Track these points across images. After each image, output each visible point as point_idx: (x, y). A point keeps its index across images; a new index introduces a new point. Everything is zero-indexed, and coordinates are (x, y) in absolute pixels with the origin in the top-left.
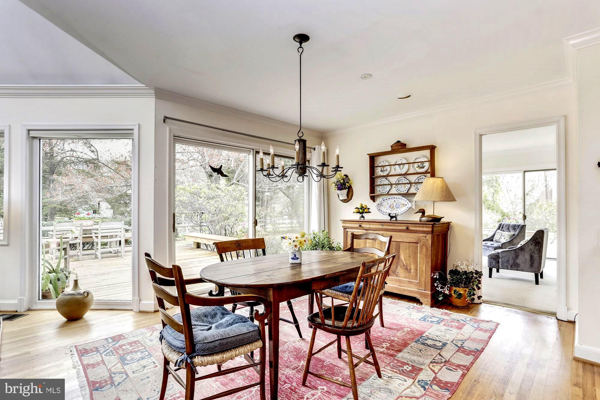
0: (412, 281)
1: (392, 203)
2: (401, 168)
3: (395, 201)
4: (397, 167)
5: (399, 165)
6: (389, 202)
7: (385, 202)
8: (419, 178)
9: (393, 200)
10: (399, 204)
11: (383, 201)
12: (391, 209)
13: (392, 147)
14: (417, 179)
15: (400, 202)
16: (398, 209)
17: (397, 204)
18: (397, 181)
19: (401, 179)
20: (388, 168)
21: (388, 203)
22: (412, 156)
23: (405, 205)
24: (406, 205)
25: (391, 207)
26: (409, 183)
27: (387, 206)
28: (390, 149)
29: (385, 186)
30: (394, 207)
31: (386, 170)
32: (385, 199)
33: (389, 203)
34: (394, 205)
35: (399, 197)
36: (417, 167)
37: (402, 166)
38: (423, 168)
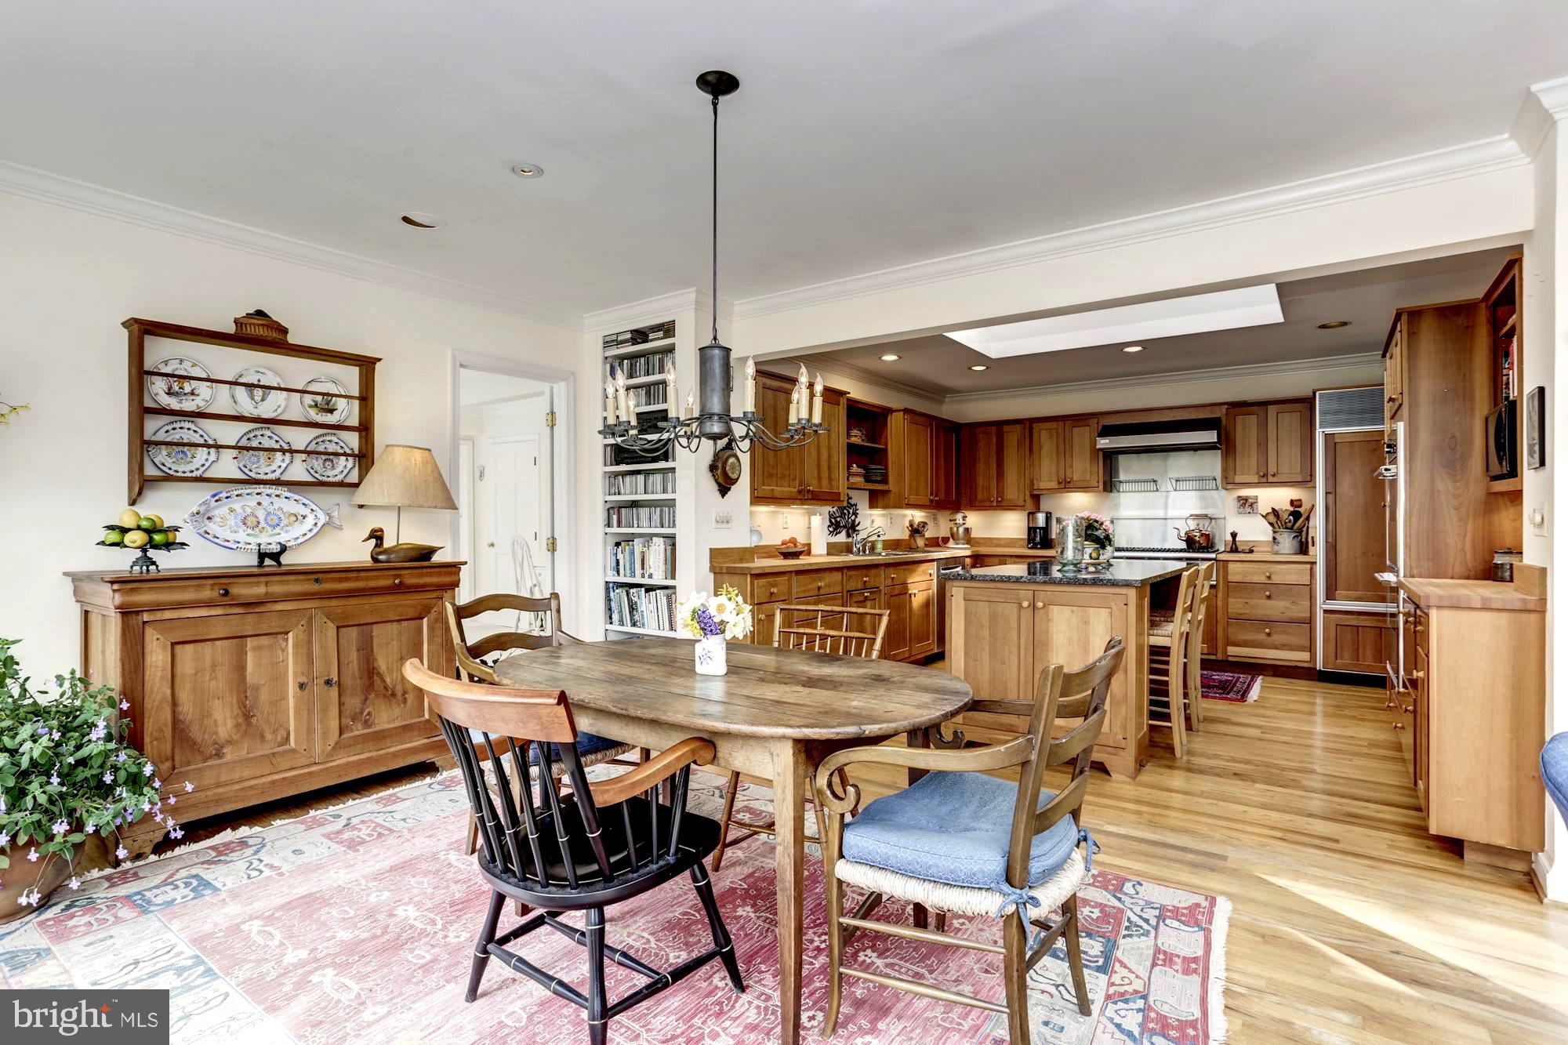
0: (411, 724)
1: (249, 511)
2: (258, 399)
3: (259, 504)
4: (240, 392)
5: (250, 386)
6: (237, 506)
7: (224, 505)
8: (321, 439)
9: (252, 502)
10: (279, 513)
11: (213, 504)
12: (250, 531)
13: (236, 321)
14: (315, 442)
15: (280, 509)
16: (277, 530)
17: (269, 514)
18: (245, 438)
19: (259, 433)
20: (203, 389)
21: (232, 510)
22: (299, 371)
23: (300, 518)
24: (304, 517)
25: (249, 524)
26: (287, 451)
27: (232, 521)
28: (231, 329)
29: (186, 449)
30: (263, 524)
31: (192, 394)
32: (224, 495)
33: (239, 510)
34: (261, 517)
35: (278, 492)
36: (310, 406)
37: (258, 393)
38: (331, 411)
